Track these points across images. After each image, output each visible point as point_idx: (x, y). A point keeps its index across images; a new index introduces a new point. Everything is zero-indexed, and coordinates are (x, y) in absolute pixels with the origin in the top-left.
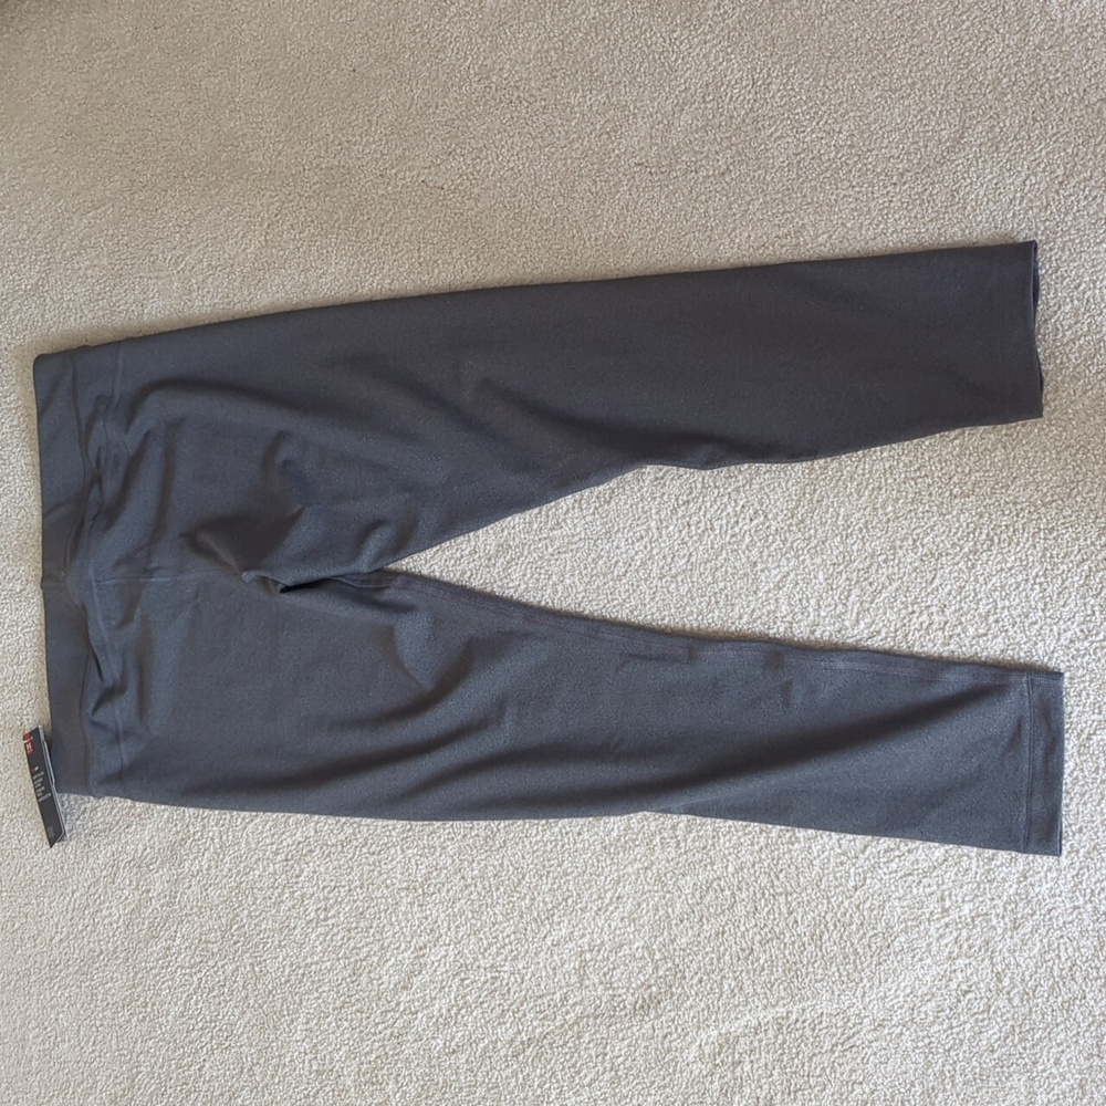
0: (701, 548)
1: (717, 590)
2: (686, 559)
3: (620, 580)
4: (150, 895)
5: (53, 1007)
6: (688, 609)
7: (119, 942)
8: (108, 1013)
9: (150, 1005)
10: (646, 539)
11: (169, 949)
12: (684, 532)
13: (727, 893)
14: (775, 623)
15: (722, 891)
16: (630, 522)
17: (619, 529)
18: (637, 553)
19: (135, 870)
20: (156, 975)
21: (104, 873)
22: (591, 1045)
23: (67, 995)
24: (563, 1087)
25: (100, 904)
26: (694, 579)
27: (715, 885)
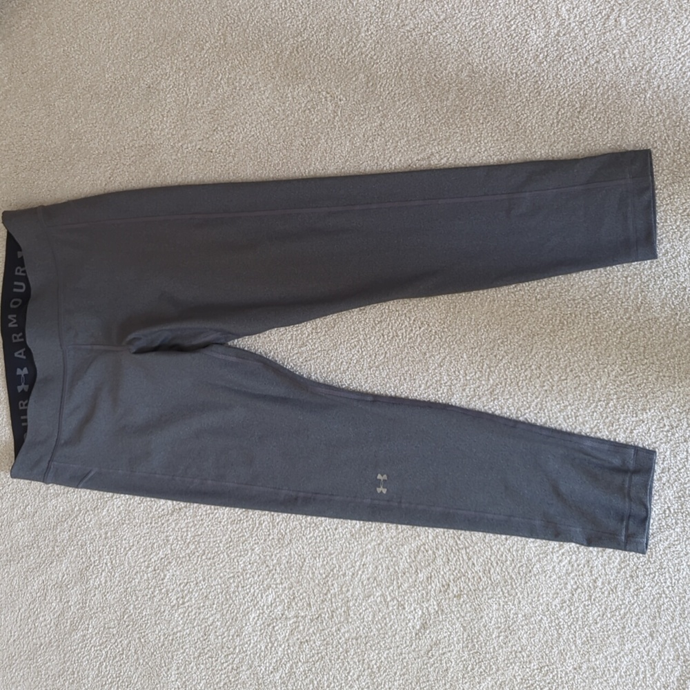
0: (392, 348)
1: (404, 372)
2: (383, 355)
3: (345, 373)
4: (70, 604)
5: (13, 683)
6: (388, 385)
7: (52, 636)
8: (50, 682)
9: (76, 673)
10: (358, 347)
11: (85, 636)
12: (380, 340)
13: (430, 552)
14: (441, 387)
15: (427, 551)
16: (347, 337)
17: (341, 343)
18: (353, 356)
19: (58, 590)
20: (78, 654)
21: (38, 594)
22: (355, 656)
23: (21, 674)
24: (341, 684)
25: (38, 614)
26: (390, 367)
27: (422, 548)
